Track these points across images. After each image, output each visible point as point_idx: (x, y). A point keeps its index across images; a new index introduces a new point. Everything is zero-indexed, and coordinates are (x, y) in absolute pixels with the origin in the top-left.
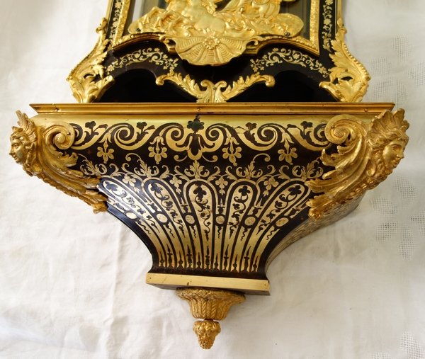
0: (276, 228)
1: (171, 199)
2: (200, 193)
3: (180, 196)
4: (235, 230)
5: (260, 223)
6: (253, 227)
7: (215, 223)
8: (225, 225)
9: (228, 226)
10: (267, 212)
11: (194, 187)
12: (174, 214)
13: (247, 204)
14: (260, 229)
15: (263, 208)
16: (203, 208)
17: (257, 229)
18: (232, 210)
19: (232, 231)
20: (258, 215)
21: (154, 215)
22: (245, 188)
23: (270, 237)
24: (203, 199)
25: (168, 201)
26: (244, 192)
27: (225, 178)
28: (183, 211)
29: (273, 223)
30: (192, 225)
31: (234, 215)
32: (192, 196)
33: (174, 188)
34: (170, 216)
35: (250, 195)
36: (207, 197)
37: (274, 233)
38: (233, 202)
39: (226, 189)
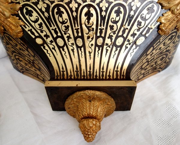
0: (137, 46)
1: (68, 24)
2: (89, 15)
3: (75, 19)
4: (109, 49)
5: (126, 43)
6: (121, 46)
7: (96, 45)
8: (102, 46)
9: (105, 47)
10: (131, 33)
11: (86, 10)
12: (69, 37)
13: (119, 24)
14: (126, 48)
15: (129, 27)
16: (89, 30)
17: (124, 47)
18: (109, 31)
19: (107, 50)
20: (125, 35)
21: (55, 39)
22: (119, 9)
23: (133, 54)
24: (91, 21)
25: (66, 25)
26: (118, 13)
28: (76, 35)
29: (135, 43)
30: (80, 47)
31: (110, 37)
32: (84, 18)
33: (72, 11)
34: (66, 39)
35: (122, 16)
36: (93, 19)
37: (135, 51)
38: (110, 23)
39: (106, 11)
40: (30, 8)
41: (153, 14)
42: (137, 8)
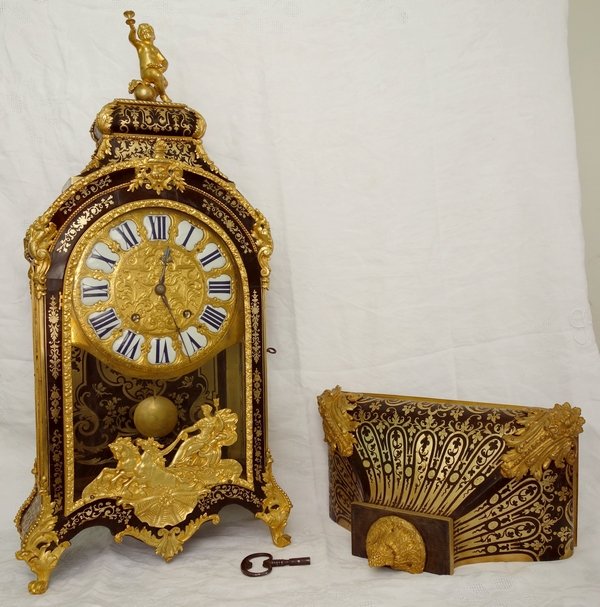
0: (474, 486)
1: (402, 449)
2: (425, 443)
3: (410, 445)
4: (440, 485)
5: (462, 480)
6: (455, 484)
7: (427, 478)
8: (433, 480)
9: (436, 482)
10: (469, 469)
11: (423, 436)
12: (399, 464)
13: (456, 457)
14: (461, 486)
15: (467, 463)
16: (423, 460)
17: (458, 486)
18: (444, 464)
19: (437, 486)
20: (461, 471)
21: (383, 464)
22: (458, 440)
23: (466, 496)
24: (426, 450)
25: (399, 450)
26: (457, 444)
27: (447, 431)
28: (407, 463)
29: (472, 482)
30: (408, 478)
31: (444, 471)
32: (419, 445)
33: (408, 436)
34: (395, 466)
35: (460, 448)
36: (429, 448)
37: (470, 492)
38: (447, 455)
39: (444, 441)
40: (368, 428)
41: (496, 451)
42: (478, 442)
